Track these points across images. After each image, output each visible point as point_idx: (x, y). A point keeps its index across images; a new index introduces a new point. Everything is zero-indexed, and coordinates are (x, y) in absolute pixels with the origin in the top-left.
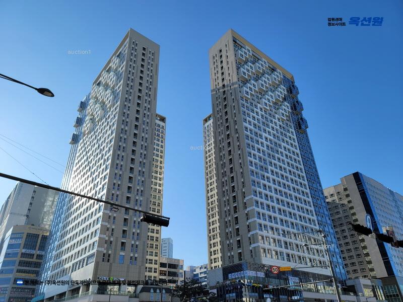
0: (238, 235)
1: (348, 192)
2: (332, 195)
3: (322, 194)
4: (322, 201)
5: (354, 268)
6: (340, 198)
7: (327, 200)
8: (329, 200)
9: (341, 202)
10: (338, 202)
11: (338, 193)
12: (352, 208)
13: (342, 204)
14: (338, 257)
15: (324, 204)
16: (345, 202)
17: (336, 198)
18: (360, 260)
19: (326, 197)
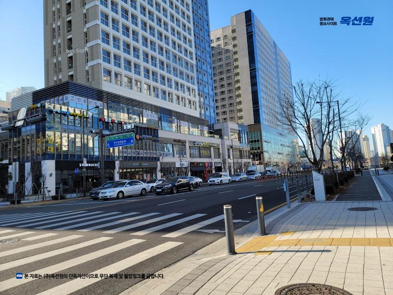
0: (70, 48)
1: (235, 35)
2: (218, 38)
3: (209, 36)
4: (207, 45)
5: (224, 117)
6: (226, 43)
7: (212, 45)
8: (214, 45)
9: (226, 48)
10: (223, 47)
11: (225, 36)
12: (235, 53)
13: (227, 50)
14: (211, 100)
15: (207, 48)
16: (230, 47)
17: (221, 42)
18: (232, 108)
19: (211, 40)
